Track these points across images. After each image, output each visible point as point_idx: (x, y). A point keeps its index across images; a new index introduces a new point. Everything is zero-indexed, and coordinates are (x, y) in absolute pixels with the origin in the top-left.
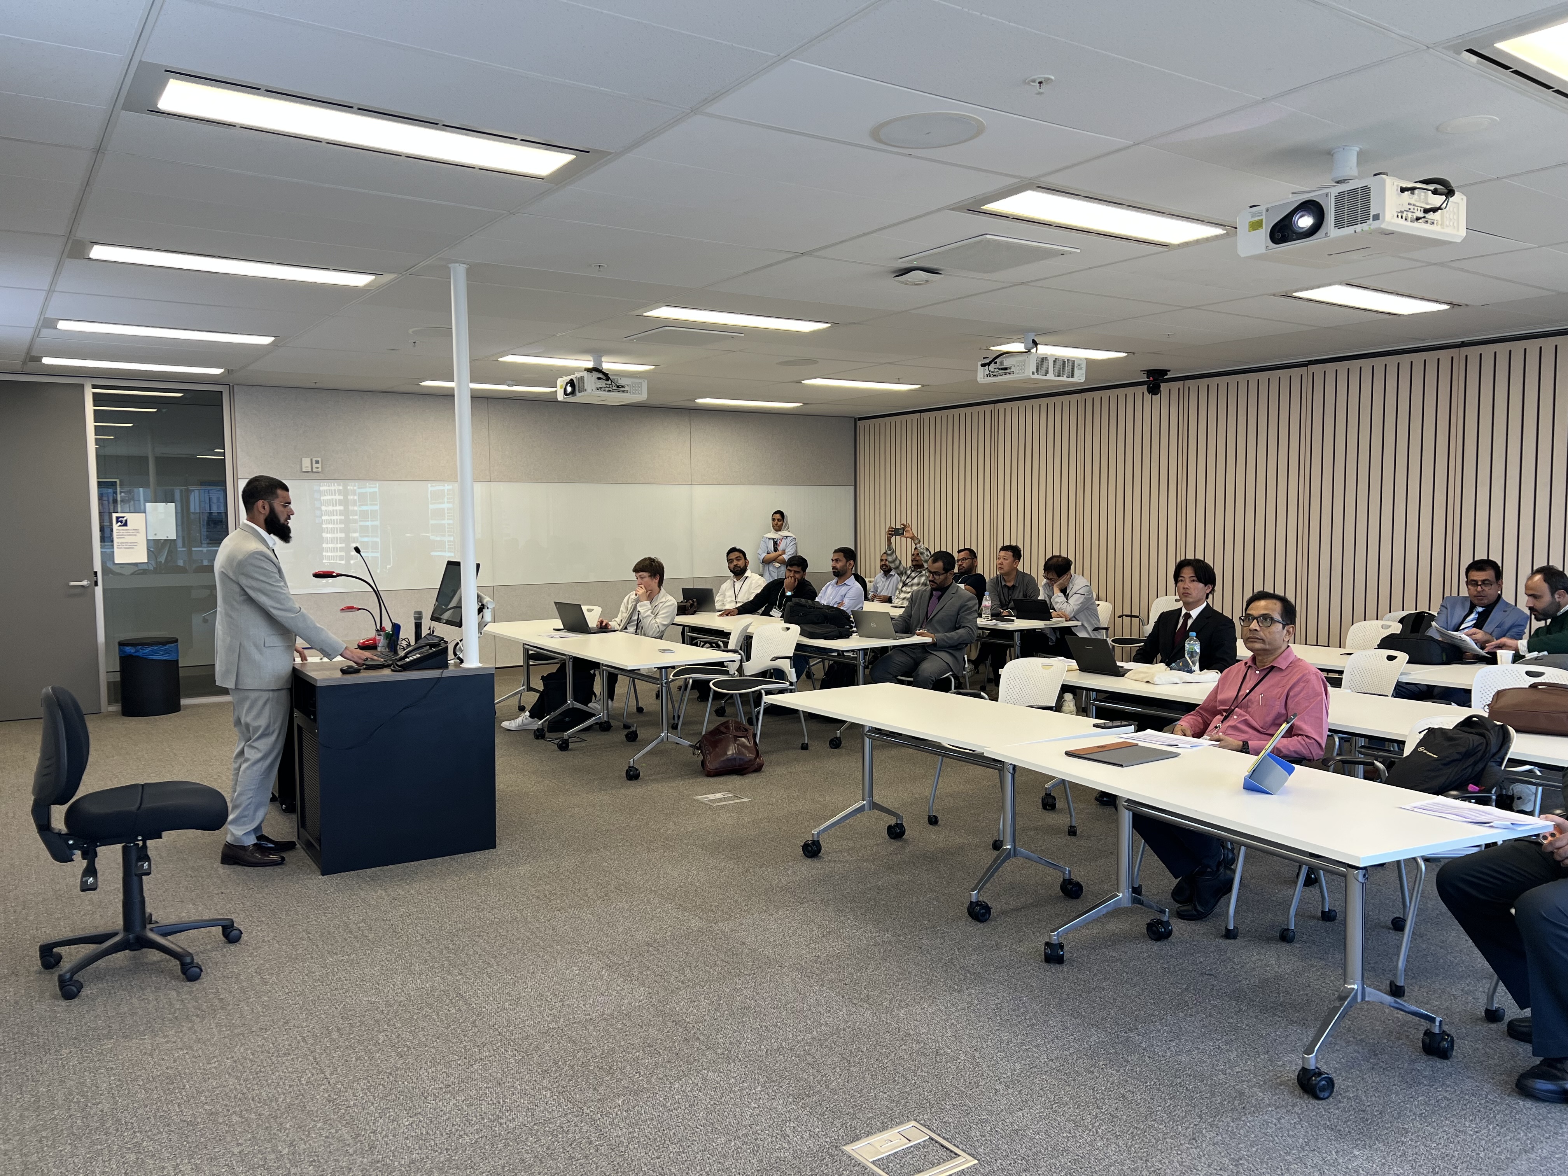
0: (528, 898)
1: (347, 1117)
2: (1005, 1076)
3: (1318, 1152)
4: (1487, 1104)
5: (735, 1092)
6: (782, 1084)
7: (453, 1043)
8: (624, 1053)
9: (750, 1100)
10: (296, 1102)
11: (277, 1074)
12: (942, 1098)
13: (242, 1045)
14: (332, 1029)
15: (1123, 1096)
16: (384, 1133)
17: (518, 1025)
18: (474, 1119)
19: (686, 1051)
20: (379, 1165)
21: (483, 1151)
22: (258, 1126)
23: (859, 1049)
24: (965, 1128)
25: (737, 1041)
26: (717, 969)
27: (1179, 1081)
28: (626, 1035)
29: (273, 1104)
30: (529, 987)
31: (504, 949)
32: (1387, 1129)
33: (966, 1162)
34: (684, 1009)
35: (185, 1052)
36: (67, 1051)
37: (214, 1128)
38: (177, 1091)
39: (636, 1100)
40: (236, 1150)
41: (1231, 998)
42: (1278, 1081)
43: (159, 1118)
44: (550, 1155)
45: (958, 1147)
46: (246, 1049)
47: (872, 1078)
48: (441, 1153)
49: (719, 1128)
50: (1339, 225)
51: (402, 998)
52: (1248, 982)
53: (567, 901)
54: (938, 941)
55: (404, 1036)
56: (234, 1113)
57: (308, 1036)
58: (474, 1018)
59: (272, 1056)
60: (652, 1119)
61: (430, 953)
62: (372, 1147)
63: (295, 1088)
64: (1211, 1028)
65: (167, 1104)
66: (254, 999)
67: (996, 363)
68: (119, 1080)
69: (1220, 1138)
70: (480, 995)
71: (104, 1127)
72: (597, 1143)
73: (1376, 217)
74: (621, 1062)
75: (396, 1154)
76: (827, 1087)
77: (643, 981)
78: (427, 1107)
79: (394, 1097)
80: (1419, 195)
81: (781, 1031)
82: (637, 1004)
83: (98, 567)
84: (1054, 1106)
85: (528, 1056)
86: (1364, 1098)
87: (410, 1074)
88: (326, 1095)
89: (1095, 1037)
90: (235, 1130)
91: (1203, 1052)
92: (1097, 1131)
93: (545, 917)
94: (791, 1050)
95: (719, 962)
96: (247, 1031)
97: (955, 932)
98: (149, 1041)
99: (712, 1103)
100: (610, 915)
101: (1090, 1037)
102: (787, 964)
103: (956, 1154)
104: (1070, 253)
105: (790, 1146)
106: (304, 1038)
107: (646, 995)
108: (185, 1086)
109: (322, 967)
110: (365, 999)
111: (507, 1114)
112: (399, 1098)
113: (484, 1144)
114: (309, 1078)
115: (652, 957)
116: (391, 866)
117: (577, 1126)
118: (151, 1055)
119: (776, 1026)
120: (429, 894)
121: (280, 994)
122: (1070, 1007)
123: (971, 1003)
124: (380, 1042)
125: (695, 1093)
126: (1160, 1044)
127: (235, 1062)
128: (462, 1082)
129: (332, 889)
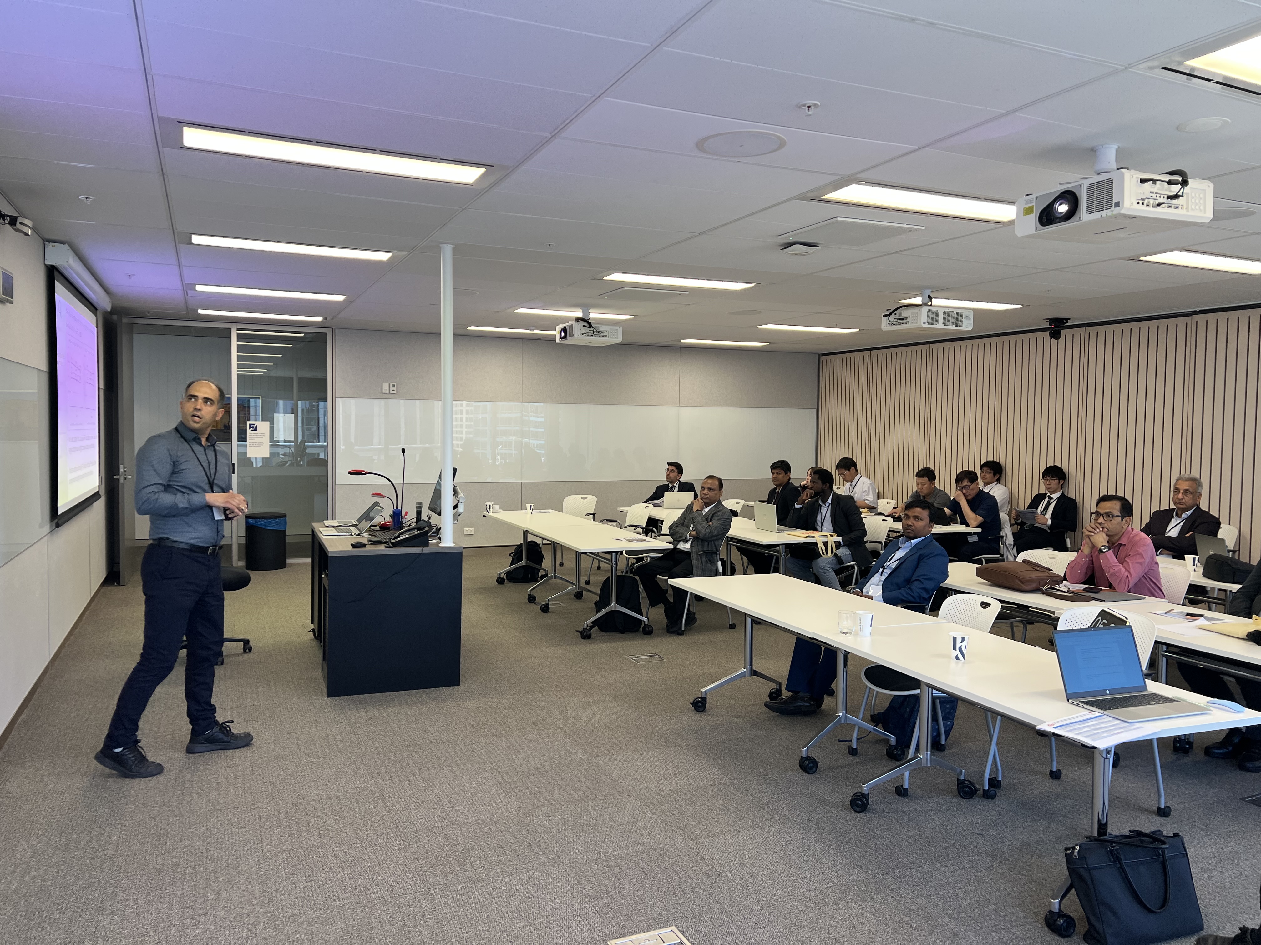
0: (465, 726)
1: (264, 878)
2: (764, 899)
5: (548, 889)
8: (479, 851)
9: (556, 897)
10: (235, 862)
12: (705, 912)
13: (217, 817)
14: (282, 812)
16: (283, 892)
19: (526, 854)
20: (269, 915)
22: (202, 877)
27: (908, 919)
28: (488, 837)
29: (219, 862)
30: (434, 794)
31: (431, 763)
34: (540, 822)
35: (178, 818)
39: (472, 887)
40: (179, 894)
41: (988, 855)
42: (994, 928)
44: (390, 922)
46: (218, 821)
48: (315, 911)
49: (523, 915)
50: (1090, 211)
51: (340, 794)
52: (1010, 843)
53: (492, 731)
55: (329, 822)
57: (264, 815)
58: (384, 813)
60: (477, 903)
61: (376, 762)
63: (238, 853)
64: (958, 878)
66: (240, 785)
67: (895, 314)
70: (396, 797)
72: (429, 916)
73: (1118, 205)
74: (474, 857)
75: (284, 908)
76: (620, 893)
77: (520, 797)
78: (321, 876)
79: (302, 866)
80: (1161, 185)
81: (605, 846)
82: (507, 814)
85: (409, 845)
93: (471, 741)
94: (606, 861)
95: (583, 788)
98: (158, 809)
99: (527, 895)
100: (519, 743)
101: (850, 875)
102: (634, 794)
104: (917, 229)
109: (296, 766)
111: (374, 888)
114: (250, 847)
115: (536, 779)
116: (378, 694)
117: (419, 902)
118: (155, 818)
119: (603, 841)
120: (395, 718)
121: (259, 782)
122: (846, 850)
123: (766, 839)
124: (311, 824)
125: (517, 887)
126: (907, 887)
127: (207, 829)
128: (354, 860)
129: (329, 708)
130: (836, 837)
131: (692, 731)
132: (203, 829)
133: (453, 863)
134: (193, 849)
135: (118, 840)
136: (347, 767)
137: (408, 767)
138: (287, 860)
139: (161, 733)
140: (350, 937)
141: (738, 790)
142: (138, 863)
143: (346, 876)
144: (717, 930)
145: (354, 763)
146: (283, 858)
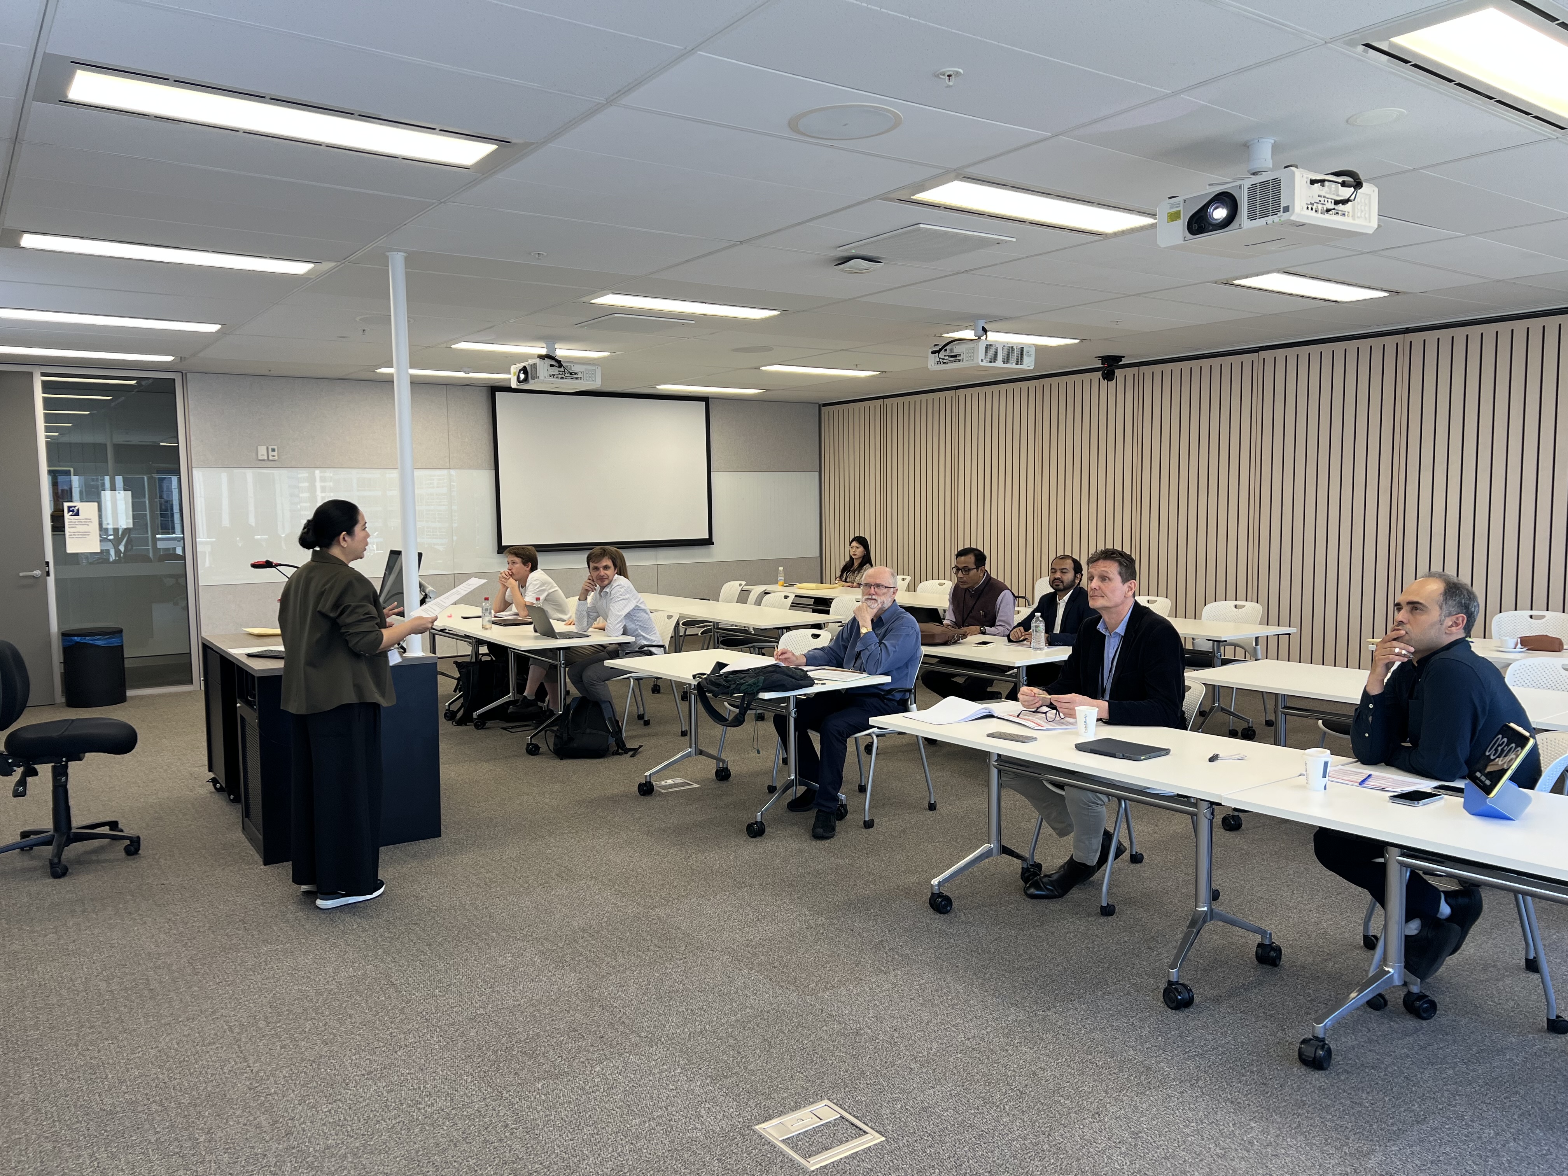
0: (468, 886)
1: (267, 1105)
2: (920, 1055)
3: (1216, 1124)
4: (1386, 1077)
5: (654, 1074)
6: (701, 1066)
7: (379, 1030)
8: (548, 1038)
9: (668, 1082)
10: (218, 1090)
11: (201, 1063)
12: (856, 1078)
13: (168, 1035)
14: (260, 1018)
15: (1034, 1073)
16: (302, 1119)
17: (446, 1011)
18: (394, 1104)
19: (611, 1035)
20: (294, 1151)
21: (399, 1136)
22: (177, 1114)
23: (781, 1031)
24: (876, 1107)
25: (662, 1024)
26: (649, 955)
27: (1090, 1057)
28: (553, 1020)
29: (194, 1093)
30: (461, 973)
31: (440, 936)
32: (1285, 1102)
33: (873, 1139)
34: (612, 994)
35: (111, 1042)
37: (133, 1116)
38: (99, 1081)
39: (556, 1083)
40: (153, 1139)
41: (1149, 976)
42: (1186, 1056)
43: (79, 1107)
44: (465, 1139)
45: (867, 1125)
46: (172, 1039)
47: (790, 1059)
48: (357, 1138)
49: (635, 1109)
50: (1252, 217)
51: (333, 987)
53: (507, 889)
54: (871, 923)
55: (331, 1023)
56: (154, 1102)
57: (235, 1025)
58: (403, 1005)
60: (570, 1102)
62: (289, 1134)
63: (218, 1077)
65: (88, 1094)
66: (184, 989)
67: (946, 350)
68: (43, 1070)
69: (1123, 1112)
72: (513, 1126)
73: (1286, 209)
74: (544, 1046)
75: (312, 1140)
76: (746, 1068)
77: (575, 967)
78: (347, 1093)
79: (315, 1084)
80: (1330, 187)
81: (706, 1014)
82: (566, 990)
83: (49, 557)
84: (966, 1084)
85: (452, 1041)
86: (1266, 1071)
87: (333, 1061)
88: (248, 1083)
89: (1014, 1014)
90: (153, 1119)
91: (1118, 1029)
92: (1004, 1107)
93: (483, 904)
94: (714, 1032)
95: (652, 947)
96: (173, 1022)
97: (888, 914)
98: (76, 1032)
99: (630, 1085)
100: (549, 902)
101: (1007, 1016)
102: (719, 948)
103: (864, 1132)
104: (1006, 241)
105: (704, 1126)
106: (230, 1027)
107: (576, 980)
108: (107, 1075)
109: (255, 957)
110: (296, 987)
111: (426, 1099)
112: (320, 1085)
113: (401, 1129)
114: (232, 1067)
115: (587, 943)
117: (495, 1110)
119: (701, 1009)
121: (211, 983)
122: (992, 987)
123: (895, 985)
124: (307, 1030)
125: (614, 1076)
126: (1075, 1022)
127: (160, 1051)
128: (385, 1068)
129: (271, 879)
130: (975, 974)
132: (153, 1052)
133: (520, 1058)
134: (149, 1079)
135: (34, 1078)
136: (328, 951)
137: (412, 944)
138: (291, 1079)
139: (37, 932)
140: (418, 1165)
141: (841, 931)
142: (75, 1106)
143: (381, 1089)
144: (879, 1098)
146: (284, 1077)
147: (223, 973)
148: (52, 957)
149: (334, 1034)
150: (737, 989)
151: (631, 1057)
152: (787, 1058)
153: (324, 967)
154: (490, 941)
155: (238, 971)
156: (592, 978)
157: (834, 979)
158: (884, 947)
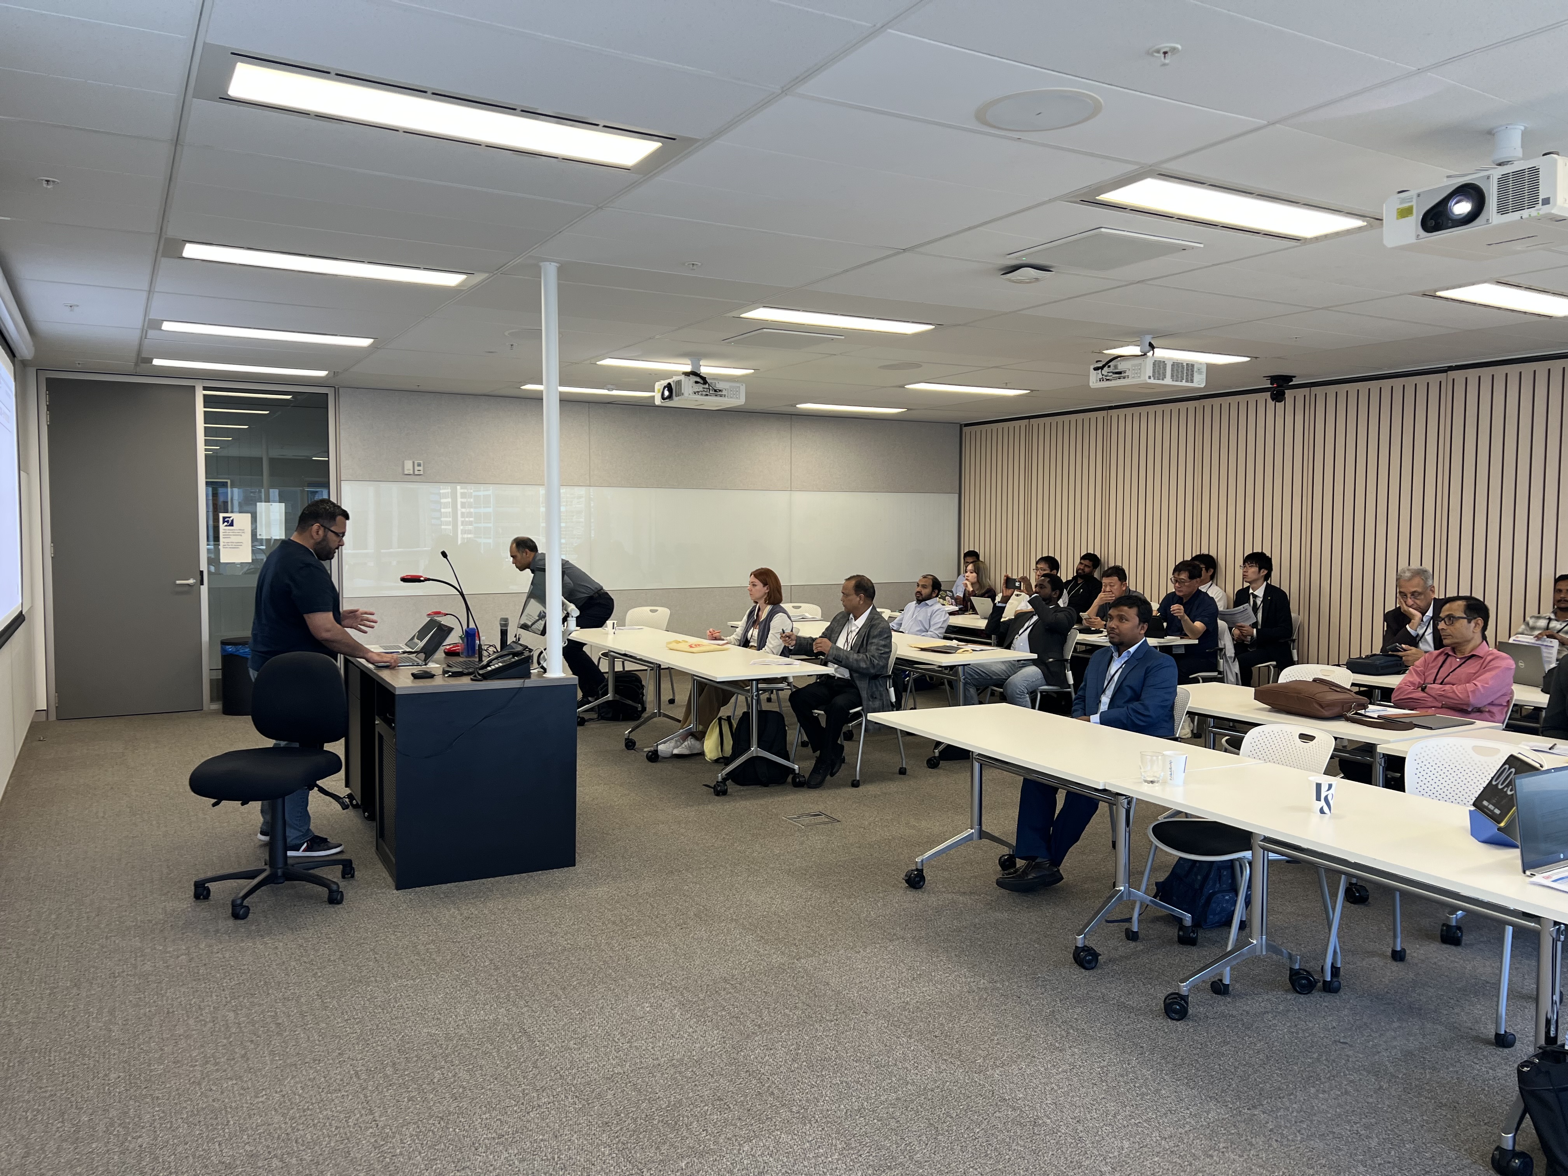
0: (604, 923)
2: (1111, 1155)
5: (809, 1159)
6: (861, 1152)
7: (511, 1086)
8: (691, 1106)
9: (825, 1170)
10: (342, 1146)
11: (325, 1113)
13: (293, 1077)
14: (387, 1063)
17: (581, 1067)
19: (759, 1107)
23: (948, 1115)
28: (696, 1085)
29: (317, 1148)
30: (597, 1024)
34: (759, 1058)
35: (234, 1082)
36: (115, 1076)
39: (701, 1163)
41: (1369, 1072)
43: (198, 1157)
46: (297, 1083)
47: (961, 1150)
50: (1503, 210)
51: (463, 1032)
52: (1388, 1054)
53: (644, 928)
55: (461, 1075)
57: (361, 1070)
58: (536, 1057)
59: (322, 1092)
61: (497, 981)
63: (342, 1131)
64: (1348, 1108)
66: (312, 1025)
67: (1109, 367)
68: (163, 1112)
70: (544, 1031)
71: (141, 1165)
73: (1546, 202)
74: (687, 1116)
76: (911, 1158)
79: (443, 1146)
81: (863, 1088)
82: (709, 1050)
83: (204, 565)
85: (589, 1104)
87: (463, 1120)
89: (1214, 1112)
91: (1340, 1137)
93: (619, 944)
94: (873, 1111)
96: (299, 1062)
99: (783, 1171)
100: (687, 945)
101: (1208, 1112)
104: (1192, 248)
106: (357, 1072)
109: (385, 992)
110: (425, 1030)
112: (448, 1147)
114: (357, 1120)
115: (729, 996)
116: (467, 882)
118: (199, 1084)
119: (858, 1082)
120: (503, 915)
121: (339, 1020)
122: (1185, 1075)
123: (1073, 1065)
124: (435, 1081)
125: (765, 1158)
126: (1289, 1125)
127: (284, 1096)
128: (517, 1132)
129: (405, 906)
130: (1163, 1058)
131: (912, 917)
134: (271, 1128)
135: (154, 1120)
136: (459, 991)
137: (546, 986)
138: (418, 1138)
139: (169, 952)
141: (1007, 997)
143: (513, 1157)
145: (465, 983)
146: (411, 1136)
147: (352, 1009)
148: (183, 981)
149: (464, 1088)
150: (896, 1060)
151: (783, 1136)
152: (957, 1148)
153: (455, 1009)
154: (628, 988)
155: (367, 1007)
156: (737, 1038)
157: (1004, 1055)
158: (1056, 1019)
